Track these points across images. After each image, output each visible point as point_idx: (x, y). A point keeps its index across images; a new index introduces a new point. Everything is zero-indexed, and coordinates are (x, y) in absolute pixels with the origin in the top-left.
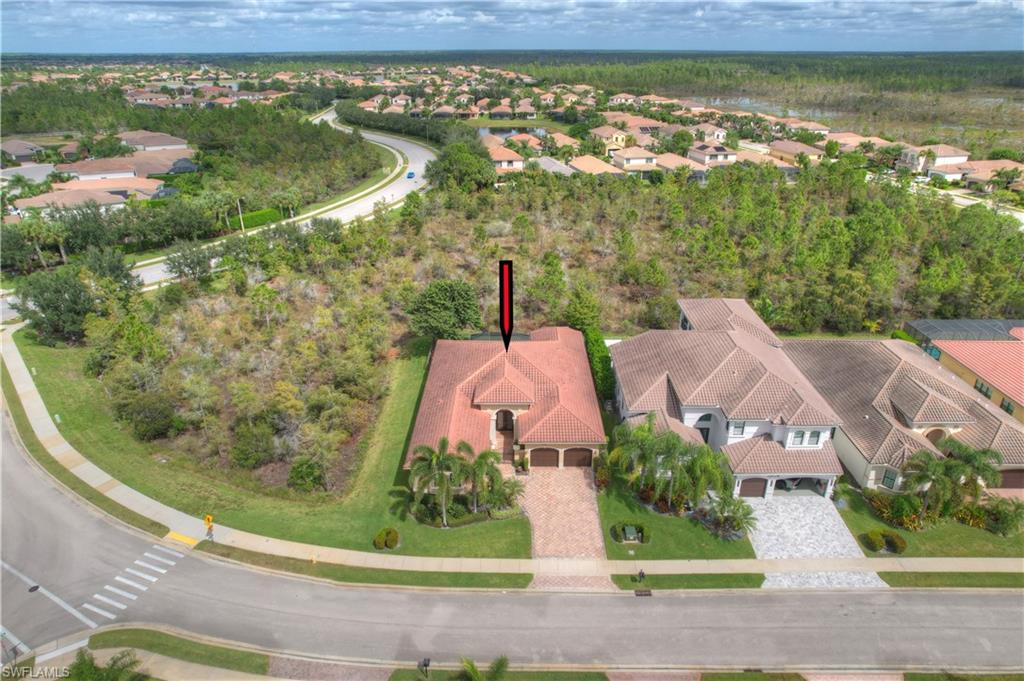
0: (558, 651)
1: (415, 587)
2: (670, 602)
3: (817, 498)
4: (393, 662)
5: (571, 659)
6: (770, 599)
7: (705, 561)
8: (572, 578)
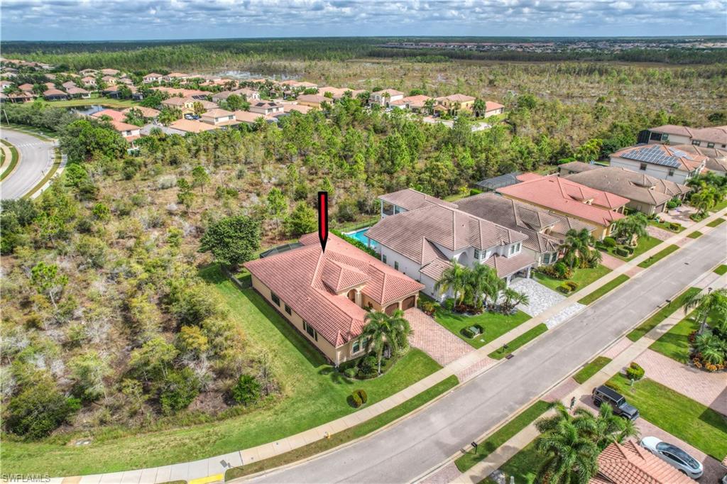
0: (511, 403)
1: (406, 415)
2: (525, 354)
3: (524, 280)
4: (448, 459)
5: (521, 403)
6: (557, 333)
7: (515, 329)
8: (473, 366)
